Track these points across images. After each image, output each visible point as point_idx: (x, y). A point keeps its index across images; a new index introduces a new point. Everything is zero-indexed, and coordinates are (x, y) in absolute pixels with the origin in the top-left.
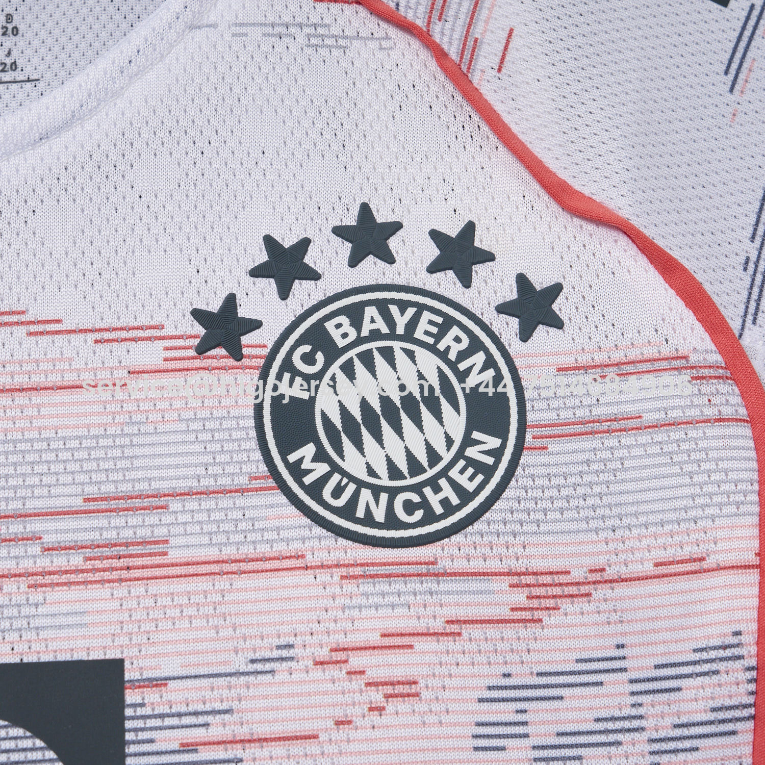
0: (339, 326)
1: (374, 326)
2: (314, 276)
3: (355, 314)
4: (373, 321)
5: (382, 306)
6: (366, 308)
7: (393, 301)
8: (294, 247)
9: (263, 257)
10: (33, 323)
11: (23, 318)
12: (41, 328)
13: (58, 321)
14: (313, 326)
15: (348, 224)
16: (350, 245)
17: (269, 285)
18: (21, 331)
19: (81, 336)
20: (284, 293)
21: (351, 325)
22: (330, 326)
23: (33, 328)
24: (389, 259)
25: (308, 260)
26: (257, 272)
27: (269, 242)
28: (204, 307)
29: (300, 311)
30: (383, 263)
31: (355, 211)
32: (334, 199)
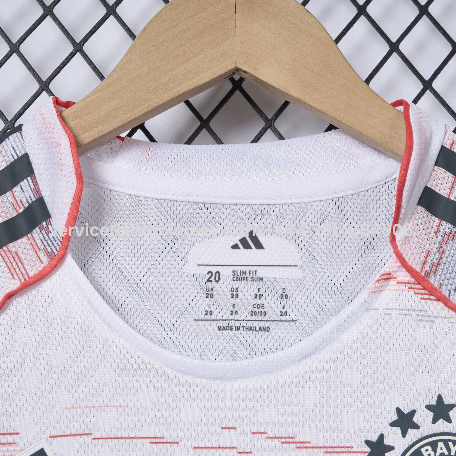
0: (427, 450)
1: (442, 451)
2: (417, 427)
3: (434, 445)
4: (441, 449)
5: (446, 442)
6: (439, 443)
7: (450, 440)
8: (409, 414)
9: (395, 417)
10: (298, 443)
11: (294, 440)
12: (301, 445)
13: (309, 442)
14: (416, 450)
15: (432, 404)
16: (433, 413)
17: (398, 430)
18: (293, 446)
19: (318, 450)
20: (404, 434)
21: (432, 450)
22: (423, 450)
23: (298, 445)
24: (449, 421)
25: (415, 419)
26: (393, 424)
27: (398, 411)
28: (370, 439)
29: (411, 443)
30: (447, 423)
31: (435, 398)
32: (427, 391)
